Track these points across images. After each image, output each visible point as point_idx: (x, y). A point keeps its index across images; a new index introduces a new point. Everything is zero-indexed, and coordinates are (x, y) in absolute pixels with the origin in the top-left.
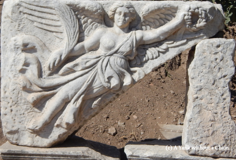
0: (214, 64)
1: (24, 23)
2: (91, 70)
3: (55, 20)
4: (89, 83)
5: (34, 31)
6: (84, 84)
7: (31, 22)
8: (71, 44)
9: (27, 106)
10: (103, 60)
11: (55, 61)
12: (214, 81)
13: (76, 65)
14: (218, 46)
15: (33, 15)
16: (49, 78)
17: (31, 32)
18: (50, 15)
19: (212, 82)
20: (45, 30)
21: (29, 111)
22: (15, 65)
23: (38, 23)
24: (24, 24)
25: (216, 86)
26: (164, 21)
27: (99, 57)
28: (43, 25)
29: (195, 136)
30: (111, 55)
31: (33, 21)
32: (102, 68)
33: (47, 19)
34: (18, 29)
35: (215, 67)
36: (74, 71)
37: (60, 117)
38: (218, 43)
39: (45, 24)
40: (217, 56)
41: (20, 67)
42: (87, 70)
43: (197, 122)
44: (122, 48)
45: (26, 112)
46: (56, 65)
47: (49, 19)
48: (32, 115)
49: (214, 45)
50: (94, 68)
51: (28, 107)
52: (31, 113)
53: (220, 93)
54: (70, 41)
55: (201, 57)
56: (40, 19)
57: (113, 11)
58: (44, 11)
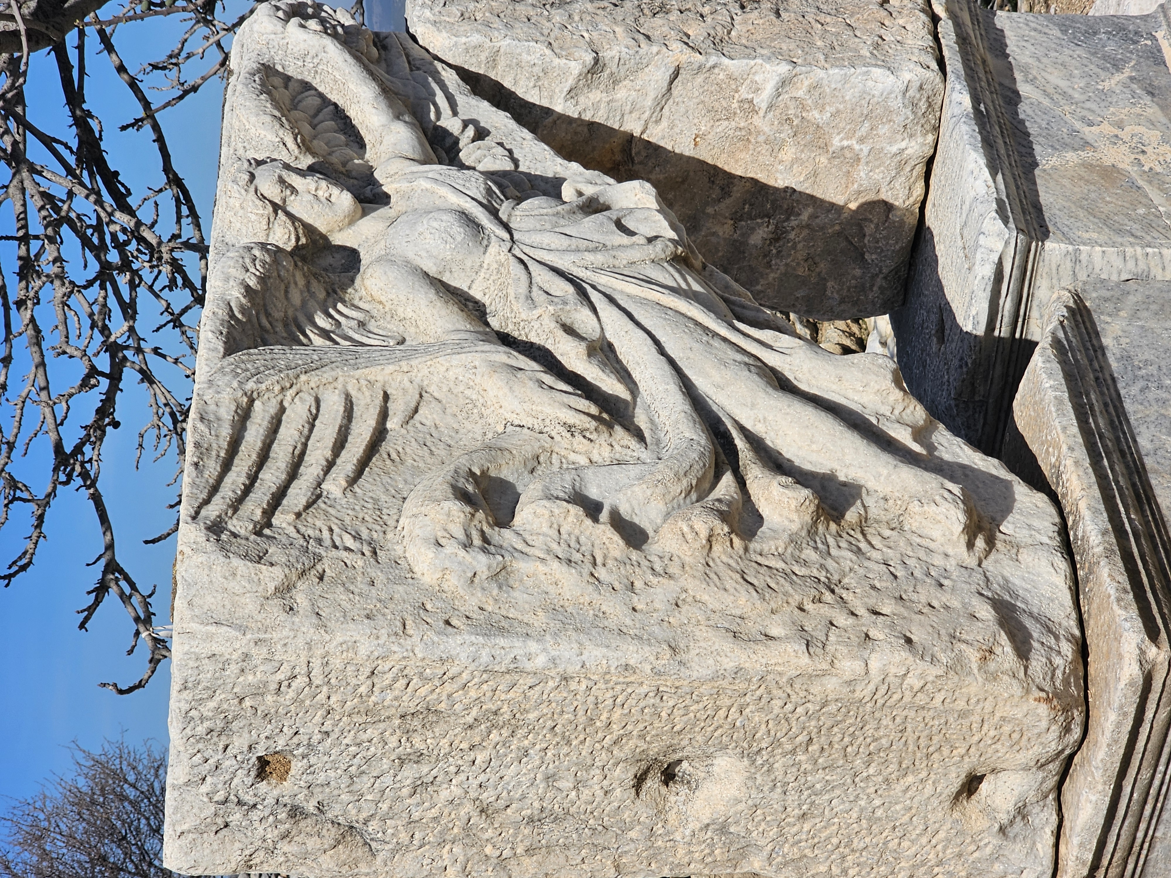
3: (315, 418)
5: (376, 501)
18: (282, 430)
21: (863, 545)
22: (594, 564)
24: (331, 530)
28: (339, 461)
30: (505, 225)
33: (305, 445)
34: (367, 553)
41: (602, 538)
44: (468, 189)
47: (308, 438)
48: (887, 533)
51: (844, 544)
52: (876, 541)
57: (276, 212)
58: (259, 444)
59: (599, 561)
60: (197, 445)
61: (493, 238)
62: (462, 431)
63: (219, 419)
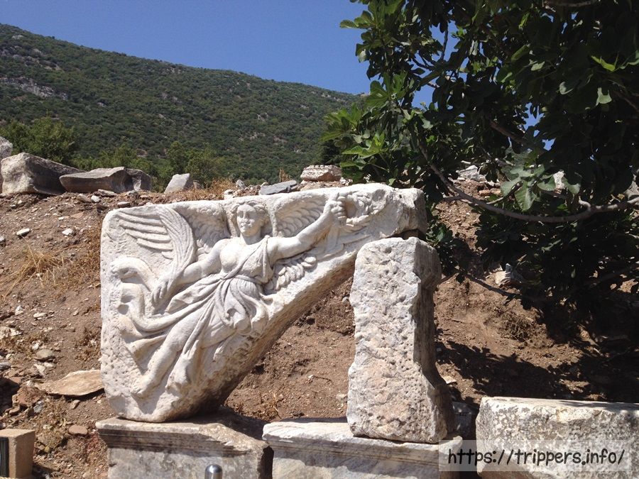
0: (384, 279)
1: (125, 241)
2: (206, 302)
3: (162, 234)
4: (203, 321)
6: (197, 322)
8: (180, 265)
10: (222, 285)
11: (160, 291)
12: (386, 308)
13: (188, 295)
14: (388, 251)
15: (136, 230)
16: (156, 318)
17: (134, 254)
19: (384, 310)
20: (151, 248)
22: (113, 301)
23: (142, 240)
25: (390, 317)
26: (309, 220)
27: (217, 281)
28: (148, 241)
29: (361, 403)
30: (233, 277)
31: (135, 238)
32: (220, 298)
33: (153, 233)
35: (385, 285)
36: (187, 305)
37: (170, 375)
38: (387, 246)
39: (151, 241)
40: (387, 267)
41: (119, 303)
42: (200, 302)
43: (363, 379)
44: (246, 265)
45: (130, 369)
46: (160, 297)
47: (155, 233)
49: (381, 250)
50: (210, 298)
51: (132, 362)
53: (397, 327)
54: (179, 260)
55: (362, 270)
56: (145, 233)
61: (227, 274)
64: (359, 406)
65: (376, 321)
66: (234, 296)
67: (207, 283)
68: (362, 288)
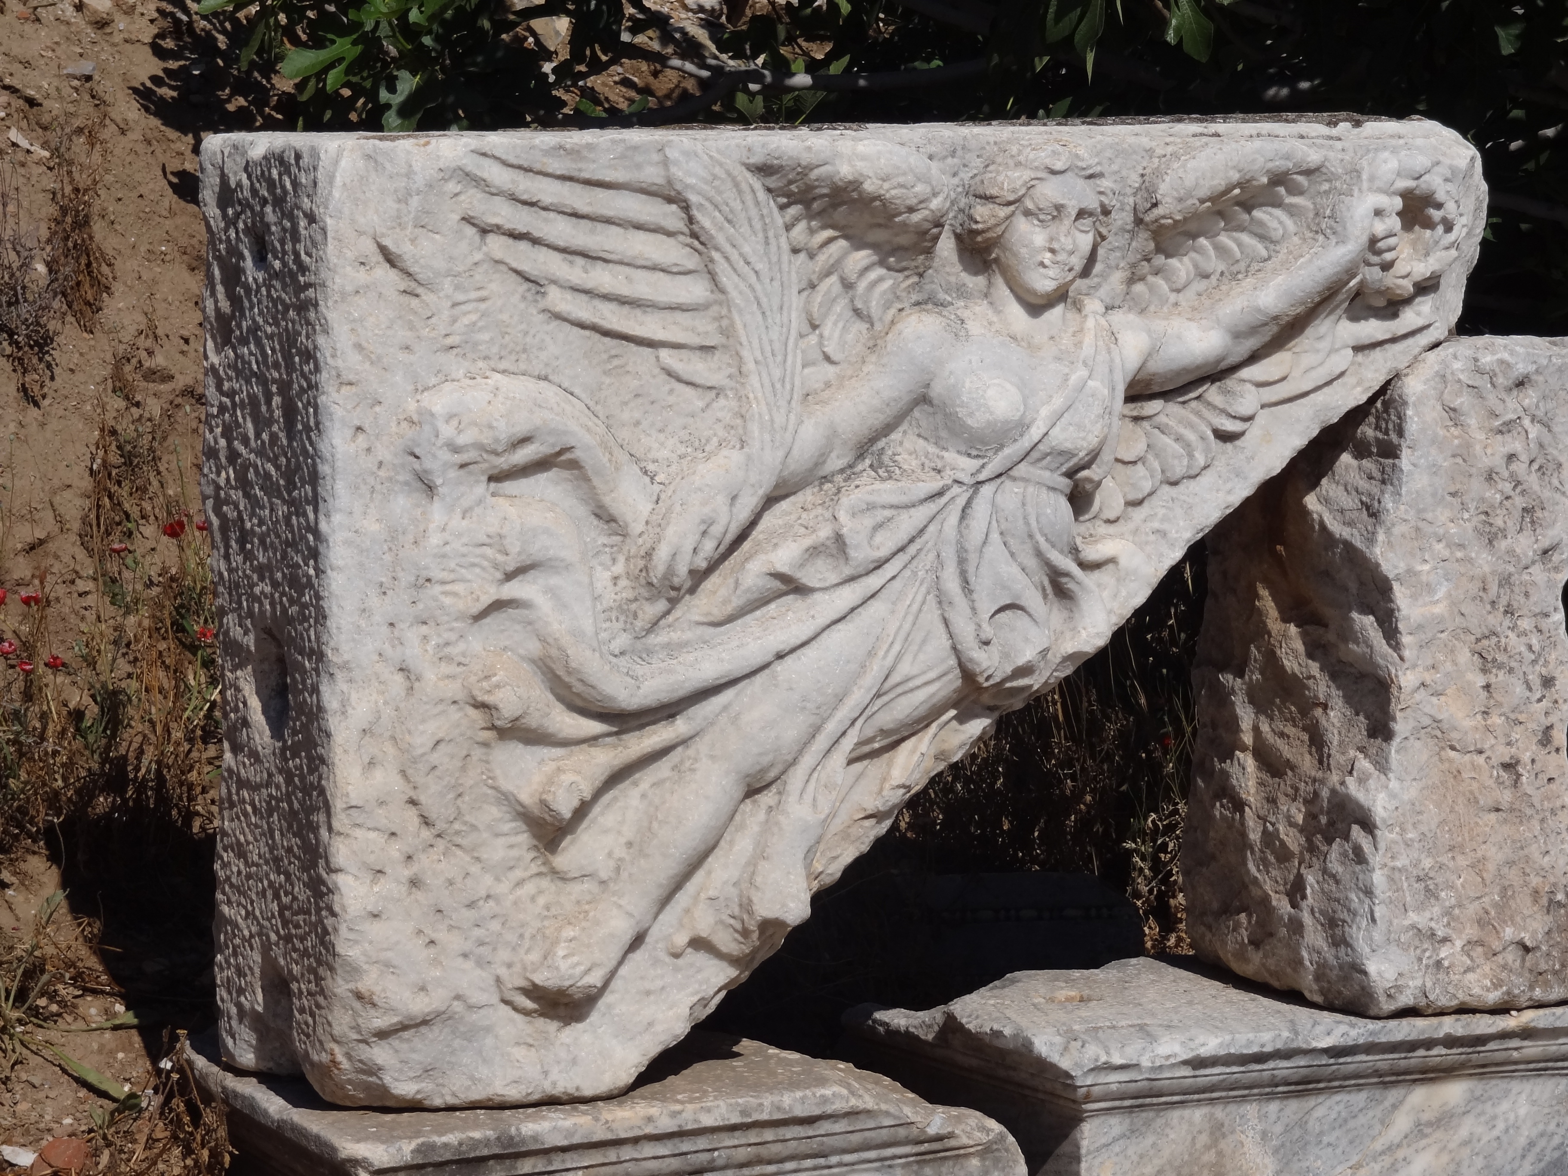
0: (1500, 484)
1: (483, 293)
2: (894, 578)
3: (666, 270)
5: (540, 346)
7: (526, 285)
9: (511, 846)
10: (967, 506)
11: (705, 534)
12: (1500, 585)
13: (815, 552)
14: (1520, 385)
15: (536, 241)
16: (650, 652)
17: (524, 356)
18: (641, 235)
20: (607, 333)
21: (518, 874)
22: (444, 583)
23: (569, 295)
24: (483, 300)
26: (1240, 245)
27: (943, 491)
28: (597, 302)
29: (1417, 908)
30: (1003, 474)
31: (538, 284)
33: (622, 263)
34: (449, 341)
35: (1502, 505)
36: (796, 593)
38: (1519, 368)
40: (1512, 442)
41: (480, 591)
42: (877, 581)
44: (1064, 429)
45: (503, 886)
47: (631, 266)
48: (541, 901)
49: (1500, 380)
50: (910, 559)
51: (515, 853)
52: (530, 888)
55: (1434, 451)
56: (580, 261)
57: (1009, 203)
58: (609, 213)
59: (448, 588)
60: (590, 147)
61: (978, 463)
62: (662, 436)
63: (639, 167)
64: (1413, 917)
65: (1466, 631)
66: (1012, 555)
67: (904, 499)
68: (1429, 516)
